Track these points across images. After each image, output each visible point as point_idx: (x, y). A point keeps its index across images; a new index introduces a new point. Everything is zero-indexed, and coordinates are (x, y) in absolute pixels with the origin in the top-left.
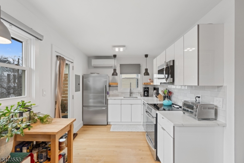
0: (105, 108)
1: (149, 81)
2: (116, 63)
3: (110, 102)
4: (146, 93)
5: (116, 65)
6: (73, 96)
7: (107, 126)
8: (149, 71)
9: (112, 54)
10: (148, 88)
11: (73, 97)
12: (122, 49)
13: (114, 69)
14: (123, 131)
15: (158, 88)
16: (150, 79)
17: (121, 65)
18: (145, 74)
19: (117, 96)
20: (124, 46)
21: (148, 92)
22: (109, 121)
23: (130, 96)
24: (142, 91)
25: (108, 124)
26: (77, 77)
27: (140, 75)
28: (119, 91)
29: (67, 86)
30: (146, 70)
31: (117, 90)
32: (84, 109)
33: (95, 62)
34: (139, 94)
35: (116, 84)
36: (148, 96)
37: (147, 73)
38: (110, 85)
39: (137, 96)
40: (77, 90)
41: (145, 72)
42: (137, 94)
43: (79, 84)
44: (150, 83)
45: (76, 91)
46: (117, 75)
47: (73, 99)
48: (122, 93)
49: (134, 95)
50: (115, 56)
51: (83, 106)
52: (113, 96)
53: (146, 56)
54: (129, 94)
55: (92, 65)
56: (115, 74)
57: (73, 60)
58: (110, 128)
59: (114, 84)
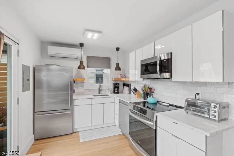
0: (70, 112)
1: (119, 76)
2: (82, 55)
3: (76, 103)
4: (116, 89)
5: (82, 56)
6: (18, 99)
7: (73, 134)
8: (120, 66)
9: (78, 42)
10: (119, 84)
11: (18, 101)
12: (96, 36)
13: (81, 62)
14: (98, 138)
15: (130, 84)
16: (121, 75)
17: (88, 57)
18: (117, 69)
19: (84, 94)
20: (99, 32)
21: (118, 88)
22: (76, 127)
23: (99, 93)
24: (111, 87)
25: (74, 131)
26: (25, 69)
27: (109, 69)
28: (85, 88)
29: (6, 83)
30: (118, 64)
31: (83, 86)
32: (36, 116)
33: (52, 50)
34: (109, 91)
35: (82, 80)
36: (118, 92)
37: (118, 68)
38: (74, 81)
39: (107, 93)
40: (25, 88)
41: (116, 66)
42: (107, 91)
43: (28, 80)
44: (121, 79)
45: (23, 91)
46: (84, 68)
47: (18, 104)
48: (90, 90)
49: (103, 93)
50: (82, 45)
51: (34, 112)
52: (79, 94)
53: (118, 49)
54: (98, 91)
55: (49, 54)
56: (82, 67)
57: (18, 40)
58: (79, 137)
59: (80, 80)
